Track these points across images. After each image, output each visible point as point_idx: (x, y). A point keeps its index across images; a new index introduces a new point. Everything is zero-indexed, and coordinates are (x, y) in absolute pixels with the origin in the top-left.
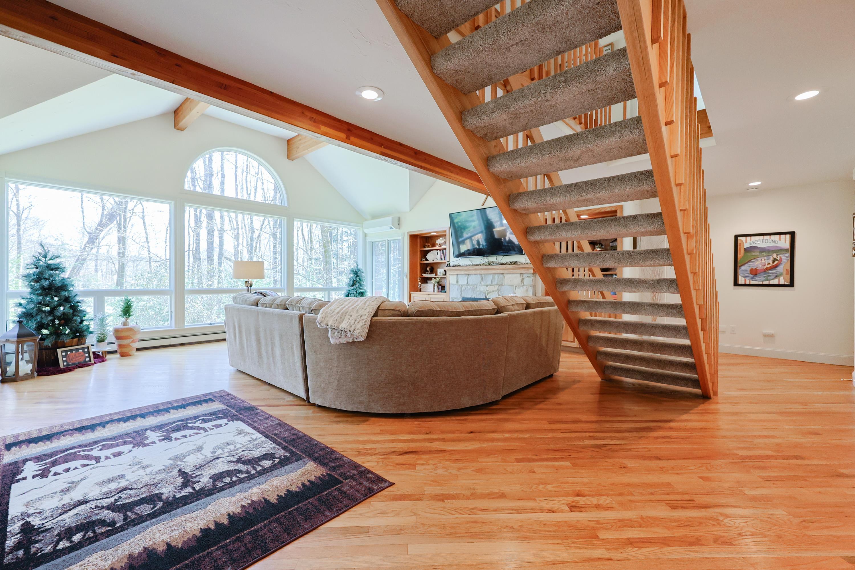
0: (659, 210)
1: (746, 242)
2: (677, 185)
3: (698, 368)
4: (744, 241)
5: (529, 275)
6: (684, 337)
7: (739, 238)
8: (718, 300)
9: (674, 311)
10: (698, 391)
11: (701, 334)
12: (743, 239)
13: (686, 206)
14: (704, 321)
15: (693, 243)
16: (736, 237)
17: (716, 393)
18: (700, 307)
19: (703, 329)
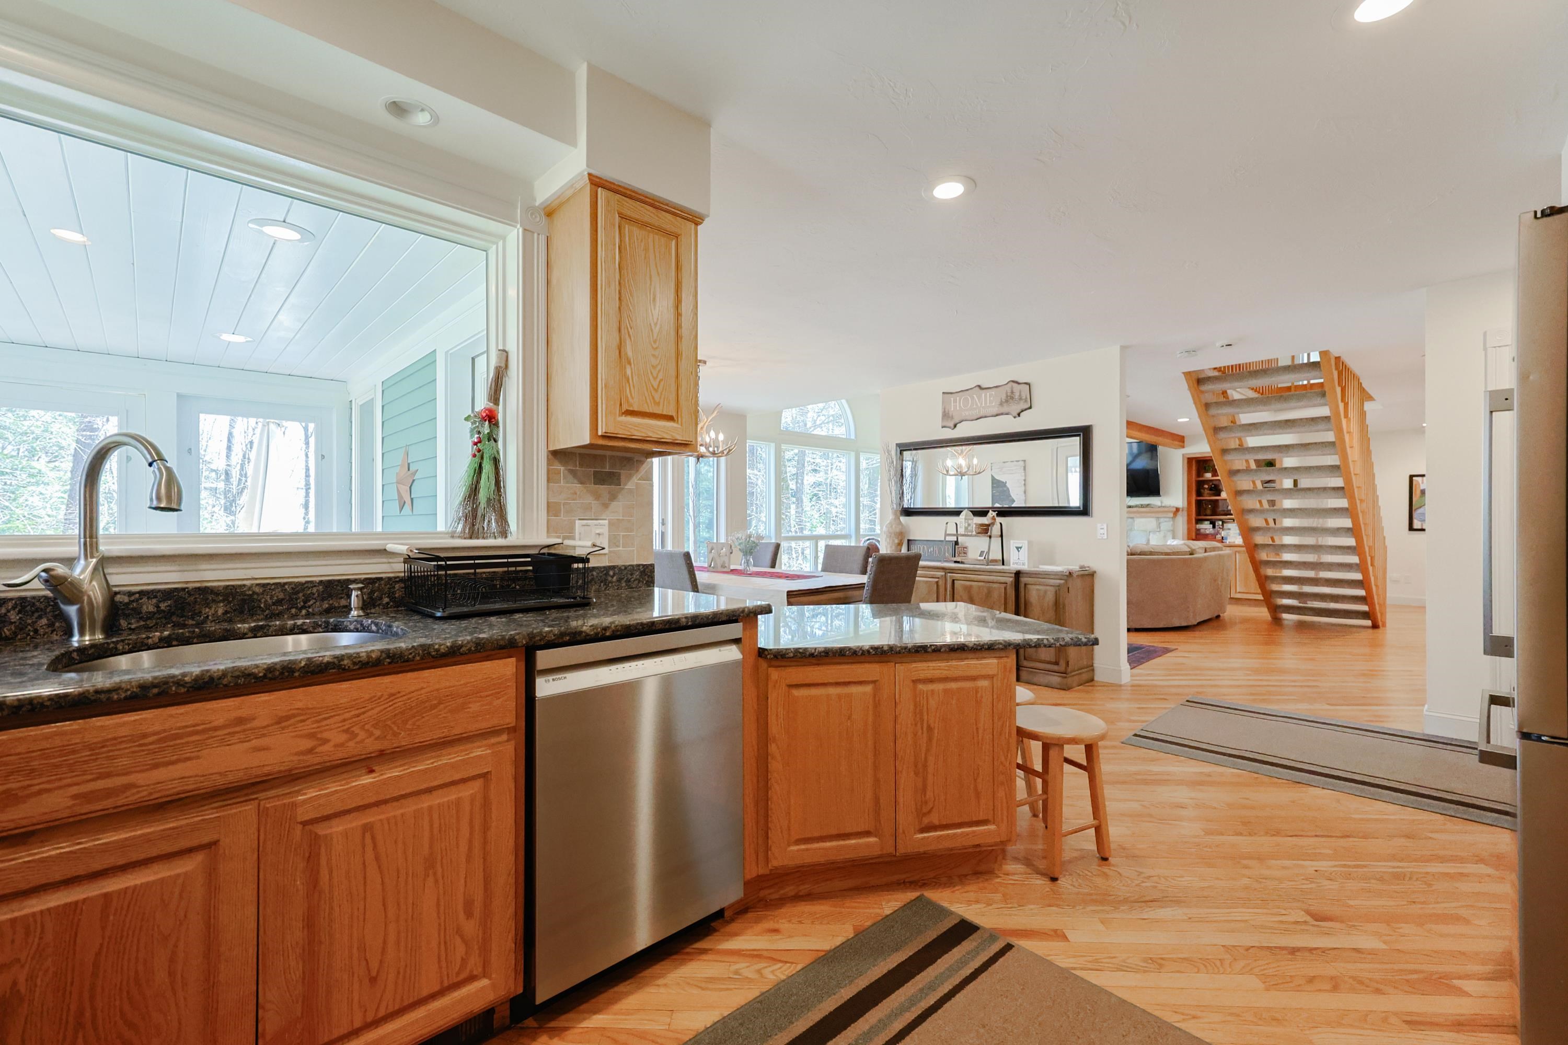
0: (1343, 485)
1: (1423, 483)
2: (1355, 474)
3: (1368, 599)
4: (1420, 482)
5: (1167, 519)
6: (1356, 571)
7: (1414, 478)
8: (1386, 544)
9: (1349, 551)
10: (1368, 623)
11: (1370, 568)
12: (1419, 479)
13: (1358, 471)
14: (1372, 558)
15: (1364, 505)
16: (1411, 477)
17: (1384, 625)
18: (1370, 548)
19: (1372, 565)
